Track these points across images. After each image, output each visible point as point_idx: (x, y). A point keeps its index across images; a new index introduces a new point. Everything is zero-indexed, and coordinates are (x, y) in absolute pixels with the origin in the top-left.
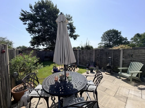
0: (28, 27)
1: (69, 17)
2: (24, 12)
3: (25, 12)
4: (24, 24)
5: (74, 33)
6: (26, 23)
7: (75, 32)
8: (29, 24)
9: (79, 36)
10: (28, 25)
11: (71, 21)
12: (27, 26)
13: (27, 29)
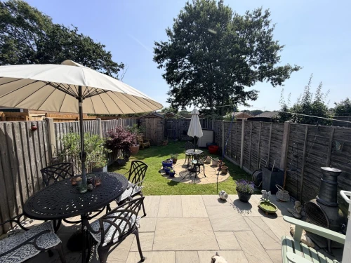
0: (166, 72)
1: (257, 17)
2: (158, 45)
3: (160, 44)
4: (159, 68)
5: (273, 62)
6: (161, 66)
7: (278, 58)
8: (167, 65)
9: (296, 69)
10: (165, 68)
11: (266, 27)
12: (164, 71)
13: (164, 76)
